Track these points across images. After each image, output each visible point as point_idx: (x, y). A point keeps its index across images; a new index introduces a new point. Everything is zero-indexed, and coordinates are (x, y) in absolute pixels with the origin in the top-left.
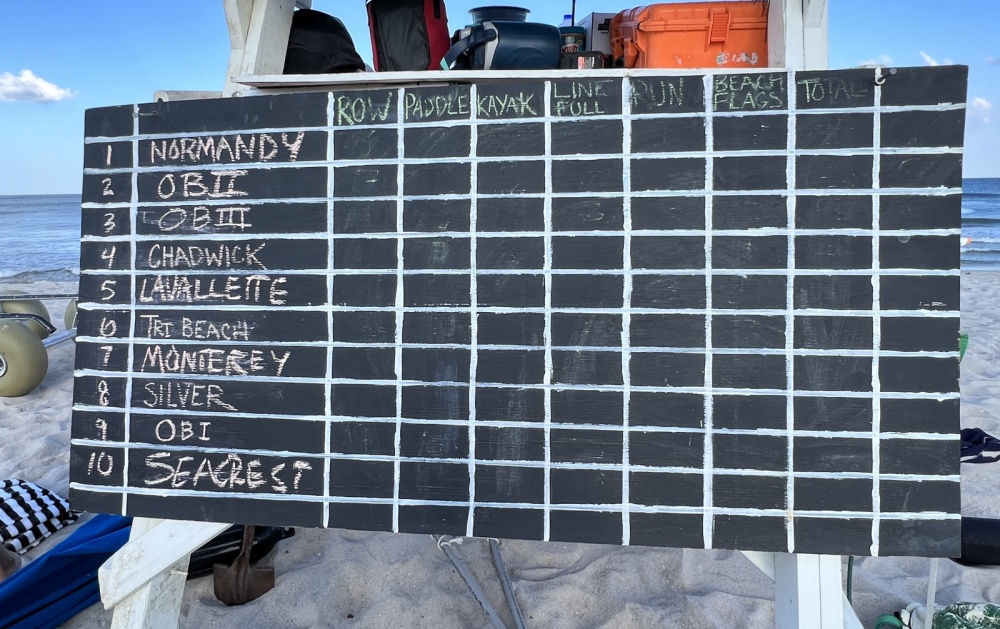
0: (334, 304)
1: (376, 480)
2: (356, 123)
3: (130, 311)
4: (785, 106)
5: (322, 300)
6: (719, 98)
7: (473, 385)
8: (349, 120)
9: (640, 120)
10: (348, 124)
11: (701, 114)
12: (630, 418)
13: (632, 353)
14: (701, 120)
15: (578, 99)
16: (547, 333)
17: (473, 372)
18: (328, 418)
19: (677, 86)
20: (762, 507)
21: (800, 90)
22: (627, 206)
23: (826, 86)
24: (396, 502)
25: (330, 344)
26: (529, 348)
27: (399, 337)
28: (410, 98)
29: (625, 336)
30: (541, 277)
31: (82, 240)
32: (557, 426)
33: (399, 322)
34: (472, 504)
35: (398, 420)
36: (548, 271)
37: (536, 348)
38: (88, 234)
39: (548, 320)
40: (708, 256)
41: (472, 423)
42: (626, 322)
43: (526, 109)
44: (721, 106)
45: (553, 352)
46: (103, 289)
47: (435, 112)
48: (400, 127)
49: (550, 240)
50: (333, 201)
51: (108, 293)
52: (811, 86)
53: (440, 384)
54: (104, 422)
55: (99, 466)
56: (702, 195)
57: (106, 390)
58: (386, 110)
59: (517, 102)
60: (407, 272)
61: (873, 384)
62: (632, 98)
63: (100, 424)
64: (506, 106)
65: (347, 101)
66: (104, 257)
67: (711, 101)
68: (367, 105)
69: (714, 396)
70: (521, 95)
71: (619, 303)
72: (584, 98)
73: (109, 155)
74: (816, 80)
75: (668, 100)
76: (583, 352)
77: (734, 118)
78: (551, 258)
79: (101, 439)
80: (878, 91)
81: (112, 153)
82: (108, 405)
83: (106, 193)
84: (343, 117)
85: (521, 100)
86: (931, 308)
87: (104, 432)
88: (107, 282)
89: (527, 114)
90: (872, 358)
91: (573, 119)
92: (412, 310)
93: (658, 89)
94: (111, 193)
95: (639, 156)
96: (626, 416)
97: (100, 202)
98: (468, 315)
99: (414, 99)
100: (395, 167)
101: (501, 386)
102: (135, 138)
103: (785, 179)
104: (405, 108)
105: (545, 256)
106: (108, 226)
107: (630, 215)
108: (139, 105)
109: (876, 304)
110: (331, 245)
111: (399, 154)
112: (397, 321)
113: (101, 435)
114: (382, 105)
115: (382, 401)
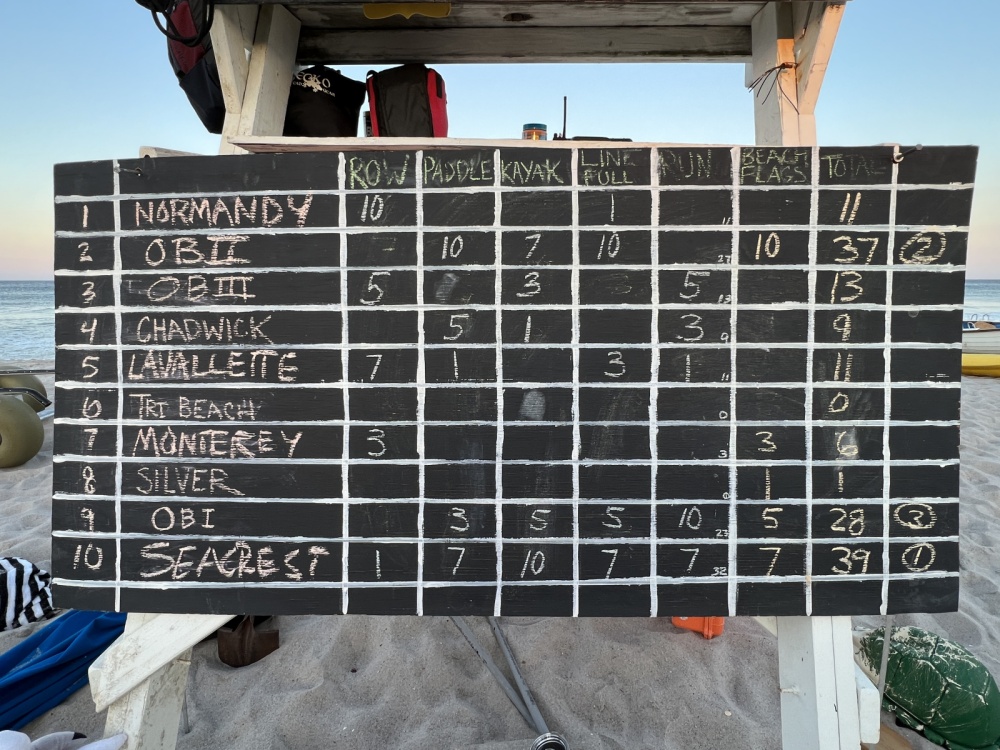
0: (350, 380)
1: (400, 563)
2: (370, 187)
3: (117, 390)
4: (808, 182)
5: (338, 377)
6: (746, 171)
7: (499, 463)
8: (363, 183)
9: (668, 192)
10: (361, 188)
11: (728, 187)
12: (657, 492)
13: (659, 428)
14: (729, 193)
15: (605, 168)
16: (575, 408)
17: (499, 450)
18: (346, 500)
19: (705, 158)
20: (783, 575)
21: (824, 165)
22: (655, 279)
23: (847, 162)
24: (420, 585)
25: (346, 423)
26: (557, 424)
27: (421, 415)
28: (429, 162)
29: (653, 410)
30: (569, 352)
31: (57, 311)
32: (585, 501)
33: (421, 398)
34: (499, 583)
35: (421, 500)
36: (575, 345)
37: (564, 423)
38: (64, 305)
39: (576, 396)
40: (733, 329)
41: (499, 501)
42: (654, 396)
43: (552, 178)
44: (748, 180)
45: (581, 427)
46: (84, 365)
47: (456, 177)
48: (419, 192)
49: (578, 313)
50: (346, 270)
51: (90, 371)
52: (834, 161)
53: (466, 462)
54: (90, 512)
55: (86, 559)
56: (728, 269)
57: (91, 478)
58: (403, 174)
59: (543, 169)
60: (428, 346)
61: (884, 452)
62: (660, 169)
63: (87, 513)
64: (531, 173)
65: (360, 162)
66: (84, 331)
67: (738, 174)
68: (382, 168)
69: (738, 468)
70: (547, 162)
71: (647, 378)
72: (612, 167)
73: (86, 217)
74: (839, 156)
75: (696, 172)
76: (611, 427)
77: (760, 192)
78: (578, 332)
79: (88, 530)
80: (895, 168)
81: (89, 214)
82: (94, 493)
83: (83, 259)
84: (355, 180)
85: (547, 167)
86: (936, 380)
87: (91, 522)
88: (88, 358)
89: (554, 183)
90: (883, 428)
91: (601, 188)
92: (434, 386)
93: (686, 160)
94: (89, 259)
95: (667, 228)
96: (653, 490)
97: (76, 269)
98: (494, 390)
99: (434, 162)
100: (414, 235)
101: (528, 462)
102: (117, 198)
103: (808, 254)
104: (423, 171)
105: (573, 330)
106: (88, 296)
107: (657, 289)
108: (120, 161)
109: (887, 376)
110: (345, 317)
111: (418, 221)
112: (418, 398)
113: (88, 526)
114: (398, 168)
115: (404, 481)
